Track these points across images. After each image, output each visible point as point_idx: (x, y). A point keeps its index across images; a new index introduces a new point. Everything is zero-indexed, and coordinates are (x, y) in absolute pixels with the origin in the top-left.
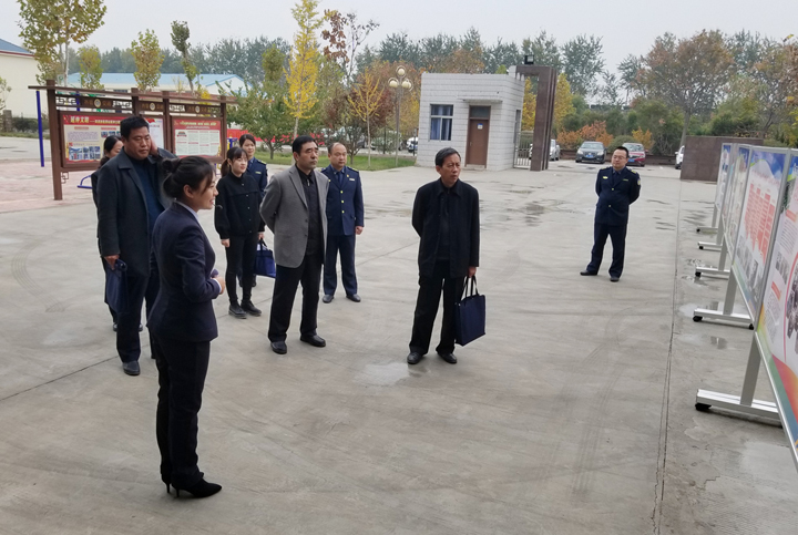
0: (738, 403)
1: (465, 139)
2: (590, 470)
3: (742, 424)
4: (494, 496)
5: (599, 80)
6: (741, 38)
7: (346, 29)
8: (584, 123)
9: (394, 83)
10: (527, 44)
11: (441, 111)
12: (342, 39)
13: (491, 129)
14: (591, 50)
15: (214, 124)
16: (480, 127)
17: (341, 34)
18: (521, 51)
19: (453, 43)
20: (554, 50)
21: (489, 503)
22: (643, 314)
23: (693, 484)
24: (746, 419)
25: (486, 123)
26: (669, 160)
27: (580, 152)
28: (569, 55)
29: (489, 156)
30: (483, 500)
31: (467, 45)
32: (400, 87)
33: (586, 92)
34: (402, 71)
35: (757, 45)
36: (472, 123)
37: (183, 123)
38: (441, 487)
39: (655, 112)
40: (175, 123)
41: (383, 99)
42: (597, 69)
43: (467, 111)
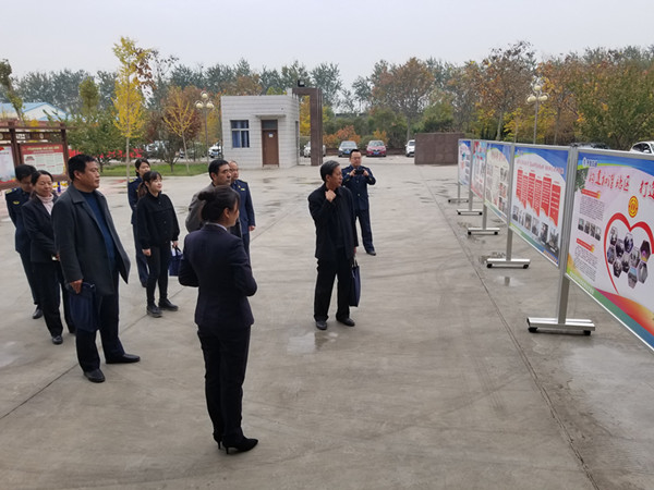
0: (556, 323)
1: (261, 145)
2: (495, 390)
3: (561, 337)
4: (446, 425)
5: (340, 95)
6: (430, 63)
7: (151, 63)
8: (338, 128)
9: (199, 105)
10: (285, 70)
11: (239, 125)
12: (148, 71)
13: (279, 136)
14: (332, 73)
15: (57, 148)
16: (271, 136)
17: (147, 67)
18: (281, 76)
19: (229, 71)
20: (306, 74)
21: (447, 432)
22: (453, 267)
23: (562, 387)
24: (562, 334)
25: (275, 132)
26: (401, 151)
27: (340, 149)
28: (317, 77)
29: (280, 158)
30: (441, 430)
31: (240, 72)
32: (205, 108)
33: (331, 104)
34: (205, 95)
35: (441, 68)
36: (264, 133)
37: (30, 149)
38: (406, 426)
39: (387, 117)
40: (23, 149)
41: (194, 119)
42: (338, 87)
43: (260, 124)
